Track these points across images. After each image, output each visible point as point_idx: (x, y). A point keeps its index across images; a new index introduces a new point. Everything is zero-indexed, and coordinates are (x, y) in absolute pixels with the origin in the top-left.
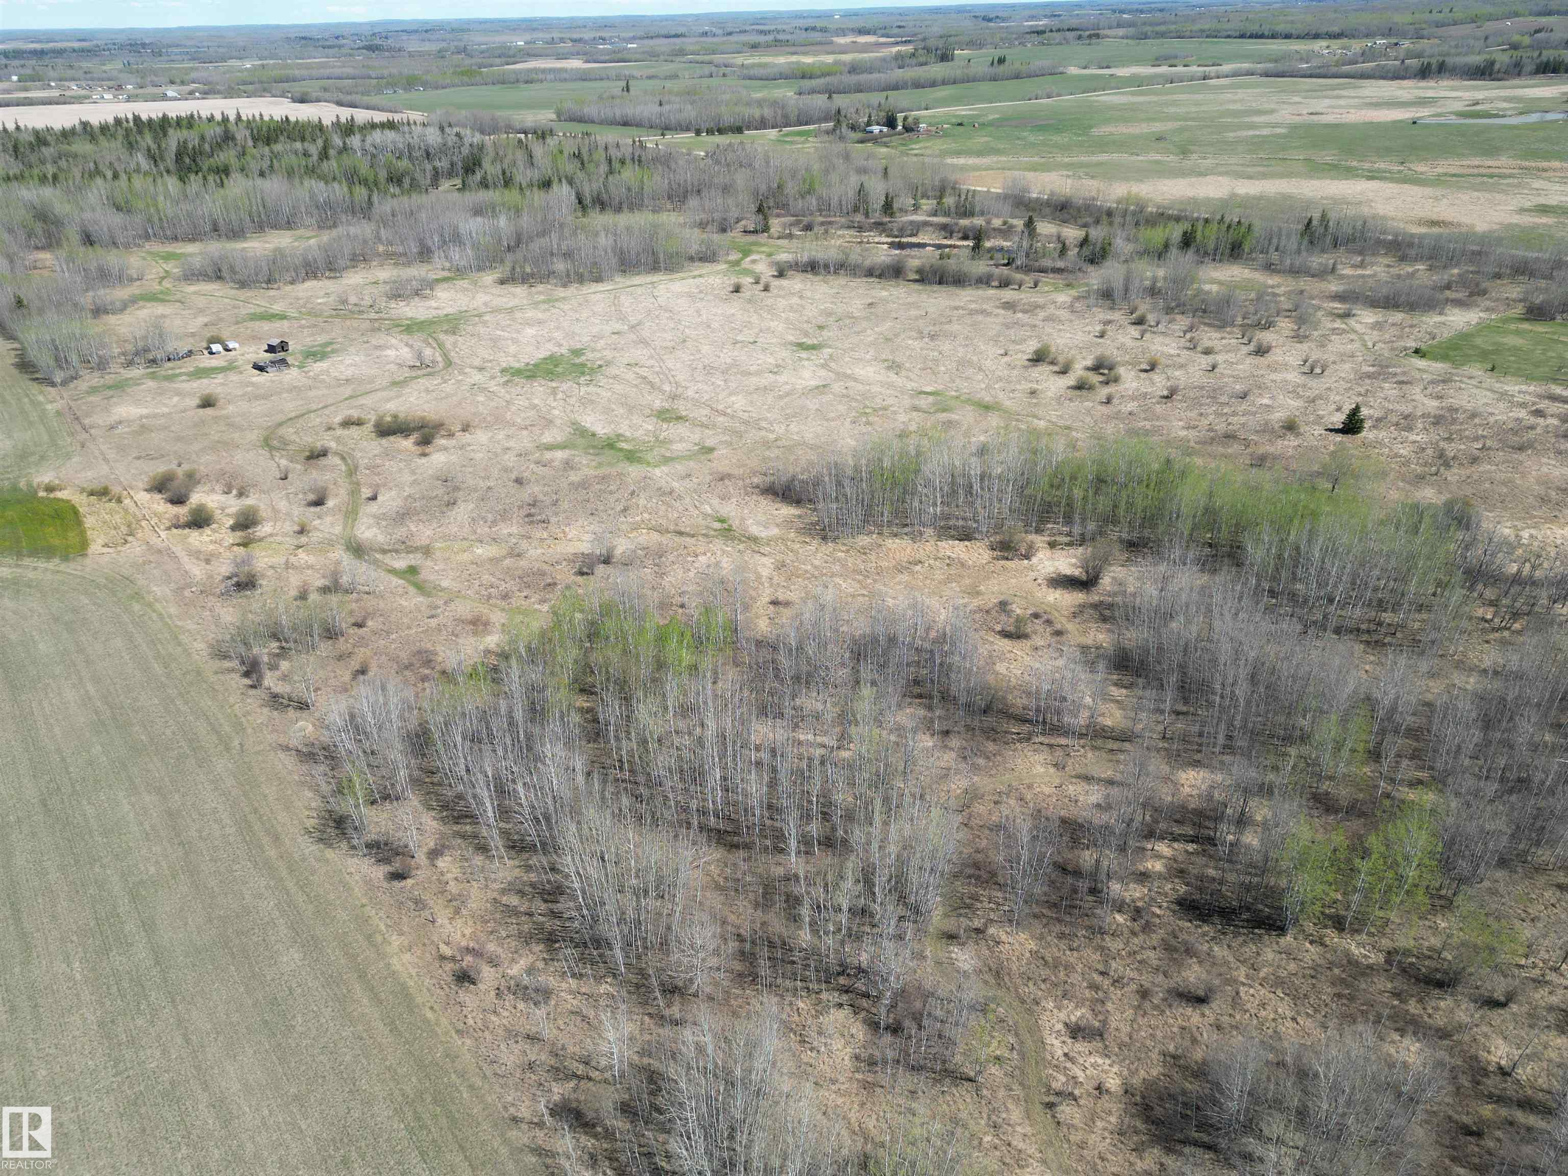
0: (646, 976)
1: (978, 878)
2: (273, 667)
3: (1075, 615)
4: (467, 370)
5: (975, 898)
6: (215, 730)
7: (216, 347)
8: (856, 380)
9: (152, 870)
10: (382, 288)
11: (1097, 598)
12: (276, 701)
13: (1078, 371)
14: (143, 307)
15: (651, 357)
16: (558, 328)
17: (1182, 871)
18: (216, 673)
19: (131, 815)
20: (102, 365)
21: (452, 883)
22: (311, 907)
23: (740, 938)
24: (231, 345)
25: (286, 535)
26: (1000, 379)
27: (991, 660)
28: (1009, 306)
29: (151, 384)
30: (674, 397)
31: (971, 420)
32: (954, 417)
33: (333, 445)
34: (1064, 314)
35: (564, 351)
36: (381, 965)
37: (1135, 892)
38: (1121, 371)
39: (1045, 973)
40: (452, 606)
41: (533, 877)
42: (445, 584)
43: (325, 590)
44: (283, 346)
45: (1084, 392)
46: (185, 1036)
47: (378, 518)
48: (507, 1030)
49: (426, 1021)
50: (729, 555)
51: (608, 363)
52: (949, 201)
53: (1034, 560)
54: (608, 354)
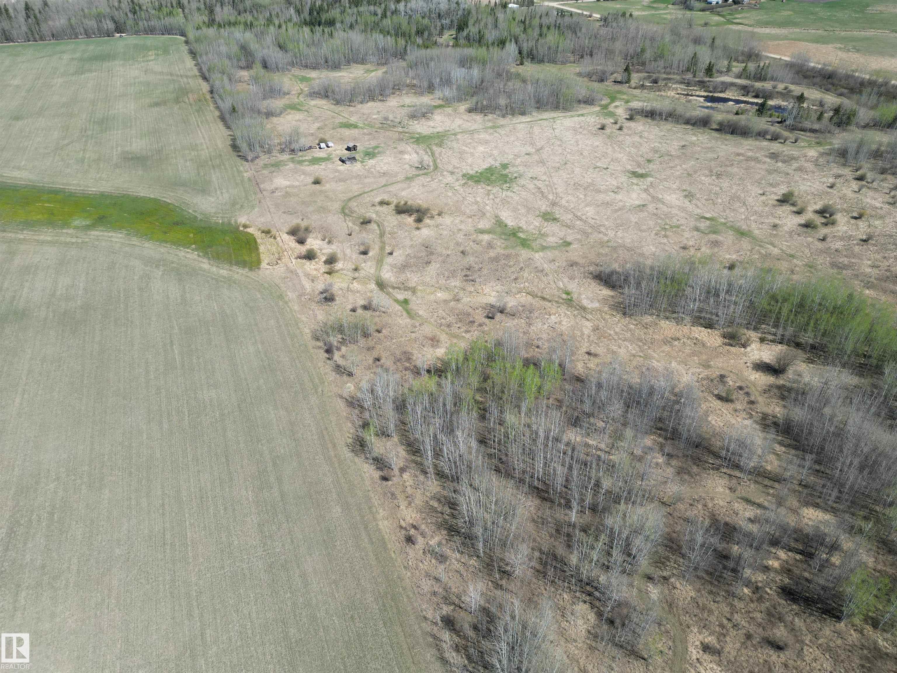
0: (492, 561)
1: (671, 548)
2: (339, 349)
3: (765, 392)
4: (445, 173)
5: (668, 559)
6: (312, 381)
7: (323, 145)
8: (663, 203)
9: (282, 451)
10: (405, 111)
11: (781, 382)
12: (338, 369)
13: (809, 215)
14: (290, 113)
15: (545, 173)
16: (496, 147)
17: (789, 570)
18: (314, 348)
19: (275, 420)
20: (269, 152)
21: (409, 488)
22: (347, 485)
23: (541, 551)
24: (330, 144)
25: (348, 270)
26: (756, 213)
27: (706, 414)
28: (774, 156)
29: (291, 165)
30: (554, 204)
31: (730, 242)
32: (720, 238)
33: (374, 216)
34: (810, 166)
35: (497, 164)
36: (374, 524)
37: (760, 577)
38: (838, 217)
39: (696, 611)
40: (423, 327)
41: (445, 493)
42: (421, 313)
43: (365, 308)
44: (355, 148)
45: (809, 230)
46: (291, 538)
47: (393, 266)
48: (426, 572)
49: (392, 558)
50: (568, 317)
51: (520, 176)
52: (752, 66)
53: (749, 349)
54: (521, 169)
